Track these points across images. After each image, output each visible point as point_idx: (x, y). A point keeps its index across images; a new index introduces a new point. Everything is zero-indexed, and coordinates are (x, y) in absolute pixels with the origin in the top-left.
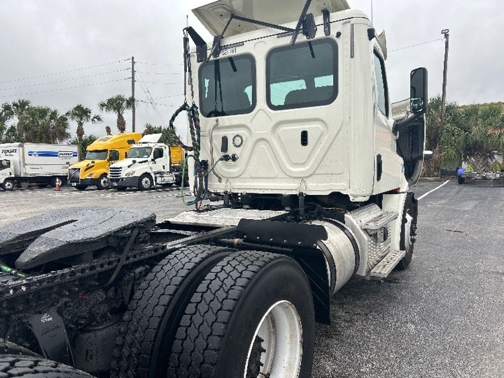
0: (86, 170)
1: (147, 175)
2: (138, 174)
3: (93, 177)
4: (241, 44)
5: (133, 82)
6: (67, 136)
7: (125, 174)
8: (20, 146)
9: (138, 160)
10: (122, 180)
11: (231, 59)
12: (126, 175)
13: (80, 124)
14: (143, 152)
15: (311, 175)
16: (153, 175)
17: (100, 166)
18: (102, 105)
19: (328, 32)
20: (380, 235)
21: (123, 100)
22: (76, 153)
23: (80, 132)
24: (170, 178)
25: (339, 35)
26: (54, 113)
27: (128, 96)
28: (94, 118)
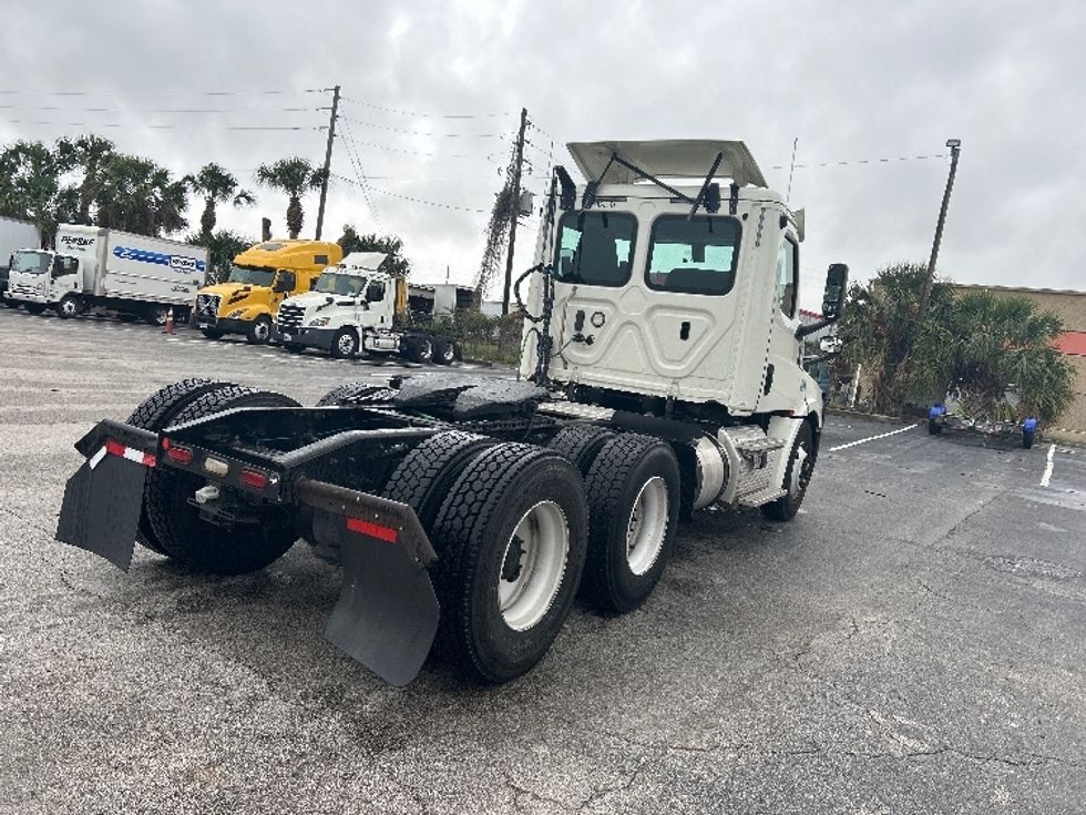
0: (231, 301)
1: (350, 329)
2: (334, 325)
3: (242, 316)
4: (623, 199)
5: (332, 135)
6: (180, 224)
7: (308, 322)
8: (100, 234)
9: (338, 298)
10: (303, 332)
11: (604, 215)
12: (311, 324)
13: (211, 205)
14: (345, 284)
15: (686, 377)
16: (360, 330)
17: (259, 299)
18: (264, 173)
19: (733, 209)
20: (756, 459)
21: (307, 169)
22: (202, 263)
23: (208, 219)
24: (389, 342)
25: (745, 217)
26: (163, 175)
27: (316, 164)
28: (240, 196)
